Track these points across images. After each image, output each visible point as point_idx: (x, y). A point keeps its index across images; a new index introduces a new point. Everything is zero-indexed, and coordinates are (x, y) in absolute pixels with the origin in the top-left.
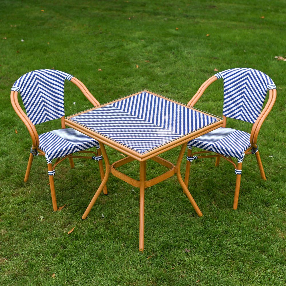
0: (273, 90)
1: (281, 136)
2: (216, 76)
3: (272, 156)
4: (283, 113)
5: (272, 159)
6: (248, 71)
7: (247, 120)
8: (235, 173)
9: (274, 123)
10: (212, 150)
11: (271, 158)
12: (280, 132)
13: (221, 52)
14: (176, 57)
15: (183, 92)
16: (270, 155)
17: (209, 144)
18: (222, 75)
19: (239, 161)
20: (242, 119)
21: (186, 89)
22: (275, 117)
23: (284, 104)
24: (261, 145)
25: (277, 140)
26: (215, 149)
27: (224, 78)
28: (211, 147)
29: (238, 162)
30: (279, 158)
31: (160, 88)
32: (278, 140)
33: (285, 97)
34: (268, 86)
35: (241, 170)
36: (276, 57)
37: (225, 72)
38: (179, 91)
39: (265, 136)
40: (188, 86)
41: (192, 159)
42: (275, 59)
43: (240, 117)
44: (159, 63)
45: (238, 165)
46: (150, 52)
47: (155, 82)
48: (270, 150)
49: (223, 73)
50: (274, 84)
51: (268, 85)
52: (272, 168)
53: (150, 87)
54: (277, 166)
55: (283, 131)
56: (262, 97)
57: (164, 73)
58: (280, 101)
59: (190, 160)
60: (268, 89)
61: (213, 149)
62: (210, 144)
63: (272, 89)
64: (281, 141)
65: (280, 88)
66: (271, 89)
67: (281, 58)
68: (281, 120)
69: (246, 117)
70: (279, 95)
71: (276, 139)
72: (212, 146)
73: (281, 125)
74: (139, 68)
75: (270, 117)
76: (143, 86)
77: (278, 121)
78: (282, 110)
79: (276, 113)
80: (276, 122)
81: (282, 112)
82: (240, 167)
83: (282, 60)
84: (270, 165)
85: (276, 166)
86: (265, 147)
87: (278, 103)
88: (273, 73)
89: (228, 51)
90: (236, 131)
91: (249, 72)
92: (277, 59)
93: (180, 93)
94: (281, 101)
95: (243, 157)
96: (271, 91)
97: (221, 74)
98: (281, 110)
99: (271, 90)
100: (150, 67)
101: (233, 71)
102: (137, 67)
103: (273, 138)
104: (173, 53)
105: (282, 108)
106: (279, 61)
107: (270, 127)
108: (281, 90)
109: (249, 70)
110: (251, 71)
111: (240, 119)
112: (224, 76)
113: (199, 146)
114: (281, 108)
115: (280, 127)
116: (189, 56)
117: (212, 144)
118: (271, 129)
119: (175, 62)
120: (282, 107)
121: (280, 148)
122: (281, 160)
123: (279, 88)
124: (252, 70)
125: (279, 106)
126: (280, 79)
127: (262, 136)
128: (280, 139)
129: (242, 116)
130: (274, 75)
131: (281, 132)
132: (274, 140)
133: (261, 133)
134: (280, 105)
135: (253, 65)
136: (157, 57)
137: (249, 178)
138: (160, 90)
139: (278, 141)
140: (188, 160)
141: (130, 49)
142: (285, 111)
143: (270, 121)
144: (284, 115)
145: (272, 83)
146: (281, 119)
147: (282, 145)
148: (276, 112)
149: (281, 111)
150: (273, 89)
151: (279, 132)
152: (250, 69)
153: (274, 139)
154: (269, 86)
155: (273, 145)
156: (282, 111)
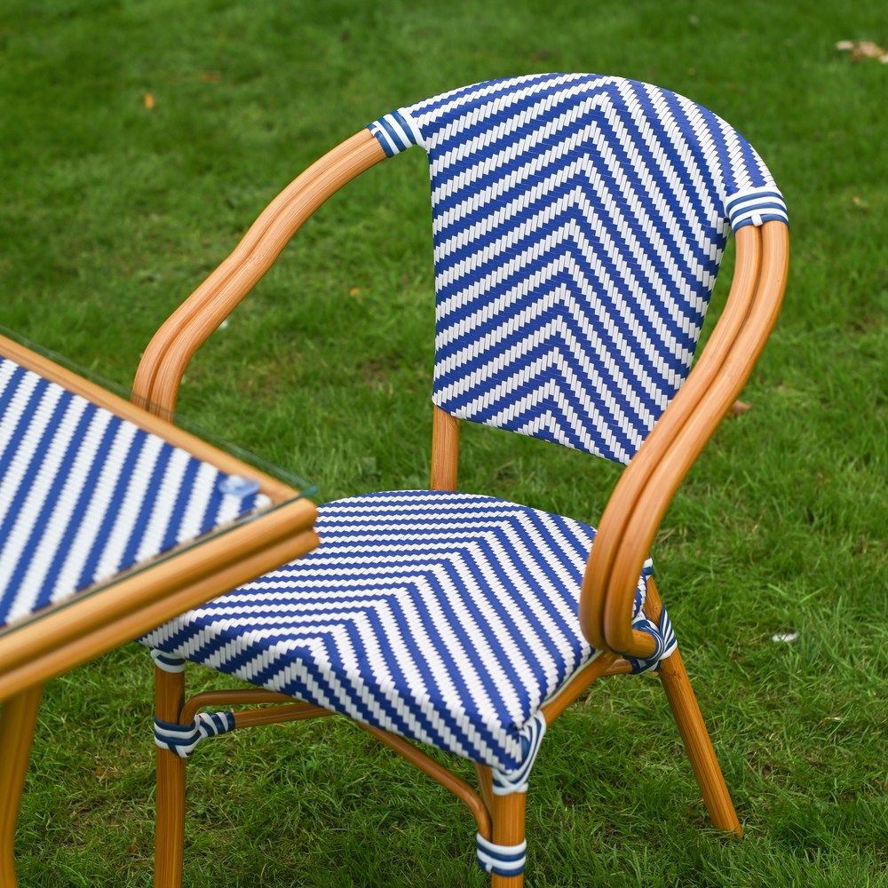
0: (760, 228)
1: (850, 492)
2: (374, 131)
3: (789, 638)
4: (869, 345)
5: (786, 660)
6: (591, 93)
7: (590, 445)
8: (482, 865)
9: (816, 403)
10: (307, 694)
11: (783, 649)
12: (845, 463)
13: (580, 26)
14: (358, 53)
15: (341, 231)
16: (776, 627)
17: (283, 647)
18: (415, 125)
19: (499, 784)
20: (560, 435)
21: (358, 216)
22: (825, 369)
23: (877, 292)
24: (730, 554)
25: (825, 518)
26: (323, 685)
27: (430, 144)
28: (297, 669)
29: (498, 791)
30: (833, 653)
31: (226, 210)
32: (834, 521)
33: (885, 249)
34: (727, 201)
35: (521, 847)
36: (844, 45)
37: (437, 105)
38: (325, 226)
39: (757, 495)
40: (377, 200)
41: (188, 735)
42: (840, 54)
43: (547, 420)
44: (258, 86)
45: (493, 807)
46: (237, 32)
47: (209, 180)
48: (780, 590)
49: (423, 111)
50: (771, 186)
51: (731, 189)
52: (784, 729)
53: (177, 206)
54: (816, 717)
55: (867, 459)
56: (691, 279)
57: (275, 133)
58: (854, 274)
59: (173, 743)
60: (728, 221)
61: (312, 686)
62: (291, 645)
63: (757, 221)
64: (847, 527)
65: (857, 201)
66: (749, 222)
67: (869, 49)
68: (857, 390)
69: (587, 422)
70: (853, 239)
71: (821, 516)
72: (299, 661)
73: (854, 421)
74: (156, 108)
75: (795, 372)
76: (141, 204)
77: (836, 392)
78: (865, 327)
79: (828, 346)
80: (824, 401)
81: (864, 339)
82: (513, 819)
83: (875, 60)
84: (771, 707)
85: (811, 718)
86: (753, 566)
87: (846, 285)
88: (825, 123)
89: (613, 22)
90: (521, 516)
91: (603, 100)
92: (847, 52)
93: (324, 234)
94: (860, 272)
95: (525, 756)
96: (747, 241)
97: (411, 120)
98: (860, 322)
99: (746, 229)
100: (212, 106)
101: (491, 97)
102: (150, 102)
103: (805, 509)
104: (345, 37)
105: (863, 313)
106: (857, 61)
107: (792, 431)
108: (864, 212)
109: (599, 90)
110: (613, 91)
111: (545, 434)
112: (427, 131)
113: (216, 660)
114: (857, 310)
115: (847, 435)
116: (421, 48)
117: (301, 643)
118: (794, 447)
119: (344, 78)
120: (867, 308)
121: (842, 578)
122: (845, 663)
123: (853, 203)
124: (623, 85)
125: (848, 300)
126: (859, 154)
127: (741, 492)
128: (844, 512)
129: (557, 413)
130: (831, 135)
131: (851, 465)
132: (812, 519)
133: (736, 476)
134: (856, 294)
135: (728, 86)
136: (260, 55)
137: (628, 819)
138: (227, 224)
139: (834, 526)
140: (164, 745)
141: (145, 23)
142: (878, 331)
143: (794, 393)
144: (873, 356)
145: (757, 180)
146: (856, 381)
147: (856, 552)
148: (828, 335)
149: (858, 328)
150: (766, 219)
151: (839, 463)
152: (608, 80)
153: (809, 511)
154: (734, 197)
155: (797, 556)
156: (864, 332)
